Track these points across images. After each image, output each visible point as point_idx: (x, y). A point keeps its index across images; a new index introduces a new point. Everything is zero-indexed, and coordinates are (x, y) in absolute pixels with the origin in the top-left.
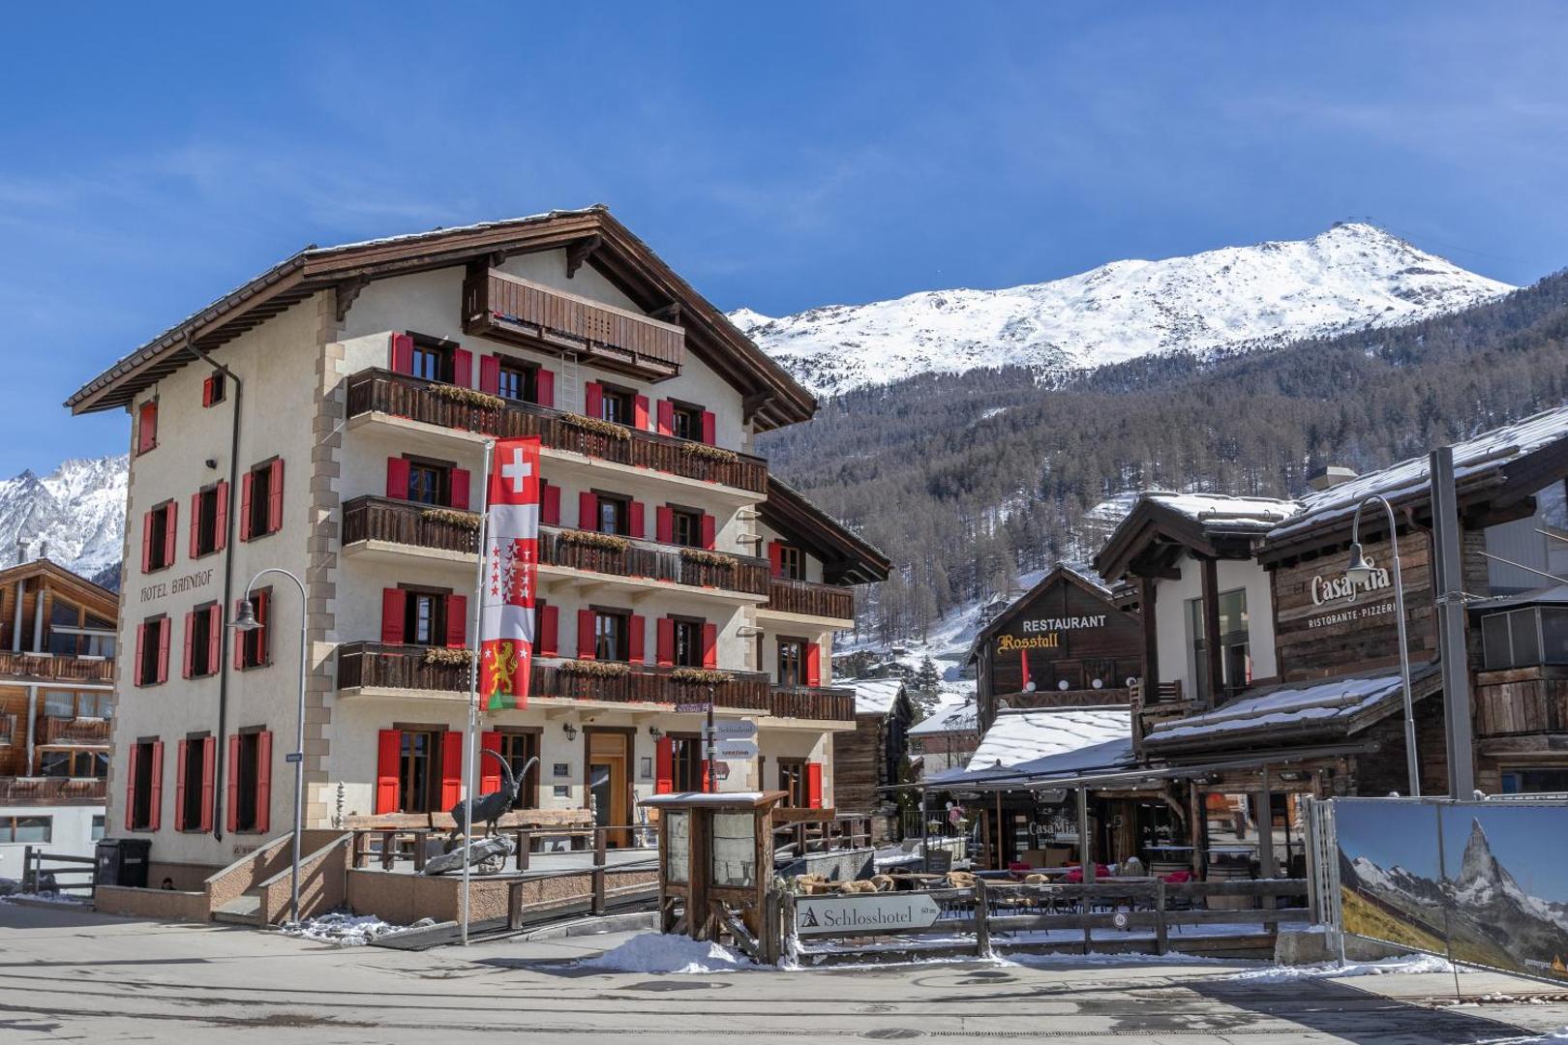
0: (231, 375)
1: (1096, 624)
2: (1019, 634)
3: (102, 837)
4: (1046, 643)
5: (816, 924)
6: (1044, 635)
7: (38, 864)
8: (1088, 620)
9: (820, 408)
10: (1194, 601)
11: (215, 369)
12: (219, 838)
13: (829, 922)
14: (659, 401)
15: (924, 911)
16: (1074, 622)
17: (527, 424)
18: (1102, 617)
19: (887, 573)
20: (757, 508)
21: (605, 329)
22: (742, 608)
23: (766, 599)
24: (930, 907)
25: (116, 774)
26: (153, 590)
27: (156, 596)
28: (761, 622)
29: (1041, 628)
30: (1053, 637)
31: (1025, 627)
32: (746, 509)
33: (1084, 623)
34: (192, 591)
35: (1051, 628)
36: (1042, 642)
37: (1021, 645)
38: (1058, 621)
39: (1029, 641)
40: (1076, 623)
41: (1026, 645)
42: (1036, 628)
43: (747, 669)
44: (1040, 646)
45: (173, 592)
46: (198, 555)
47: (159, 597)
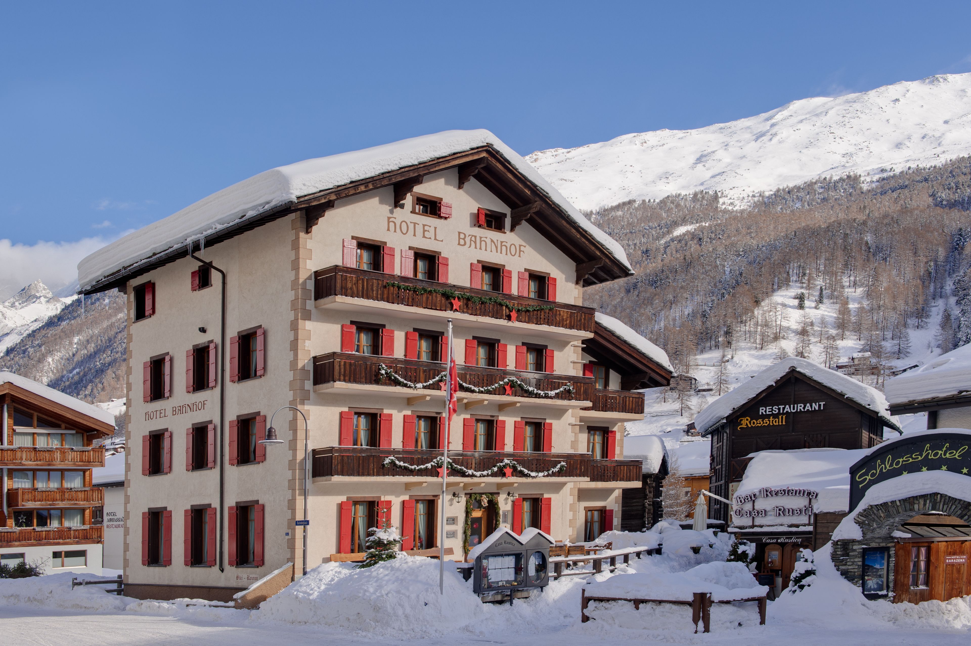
0: (216, 268)
1: (817, 408)
2: (755, 416)
4: (776, 422)
6: (775, 416)
8: (811, 406)
11: (201, 263)
12: (222, 569)
16: (800, 407)
18: (822, 403)
19: (669, 380)
20: (583, 342)
22: (570, 411)
23: (589, 404)
25: (131, 531)
26: (155, 413)
27: (158, 416)
28: (582, 419)
29: (774, 412)
30: (782, 418)
31: (761, 411)
32: (575, 343)
33: (808, 407)
34: (190, 413)
35: (781, 412)
36: (773, 421)
37: (757, 423)
38: (787, 406)
39: (763, 421)
40: (801, 408)
41: (760, 423)
42: (769, 412)
43: (572, 452)
44: (771, 424)
45: (173, 414)
46: (194, 391)
47: (160, 417)
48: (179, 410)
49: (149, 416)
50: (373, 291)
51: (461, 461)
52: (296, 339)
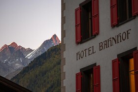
26: (84, 52)
27: (87, 54)
45: (100, 50)
46: (118, 24)
47: (89, 55)
48: (104, 45)
49: (79, 56)
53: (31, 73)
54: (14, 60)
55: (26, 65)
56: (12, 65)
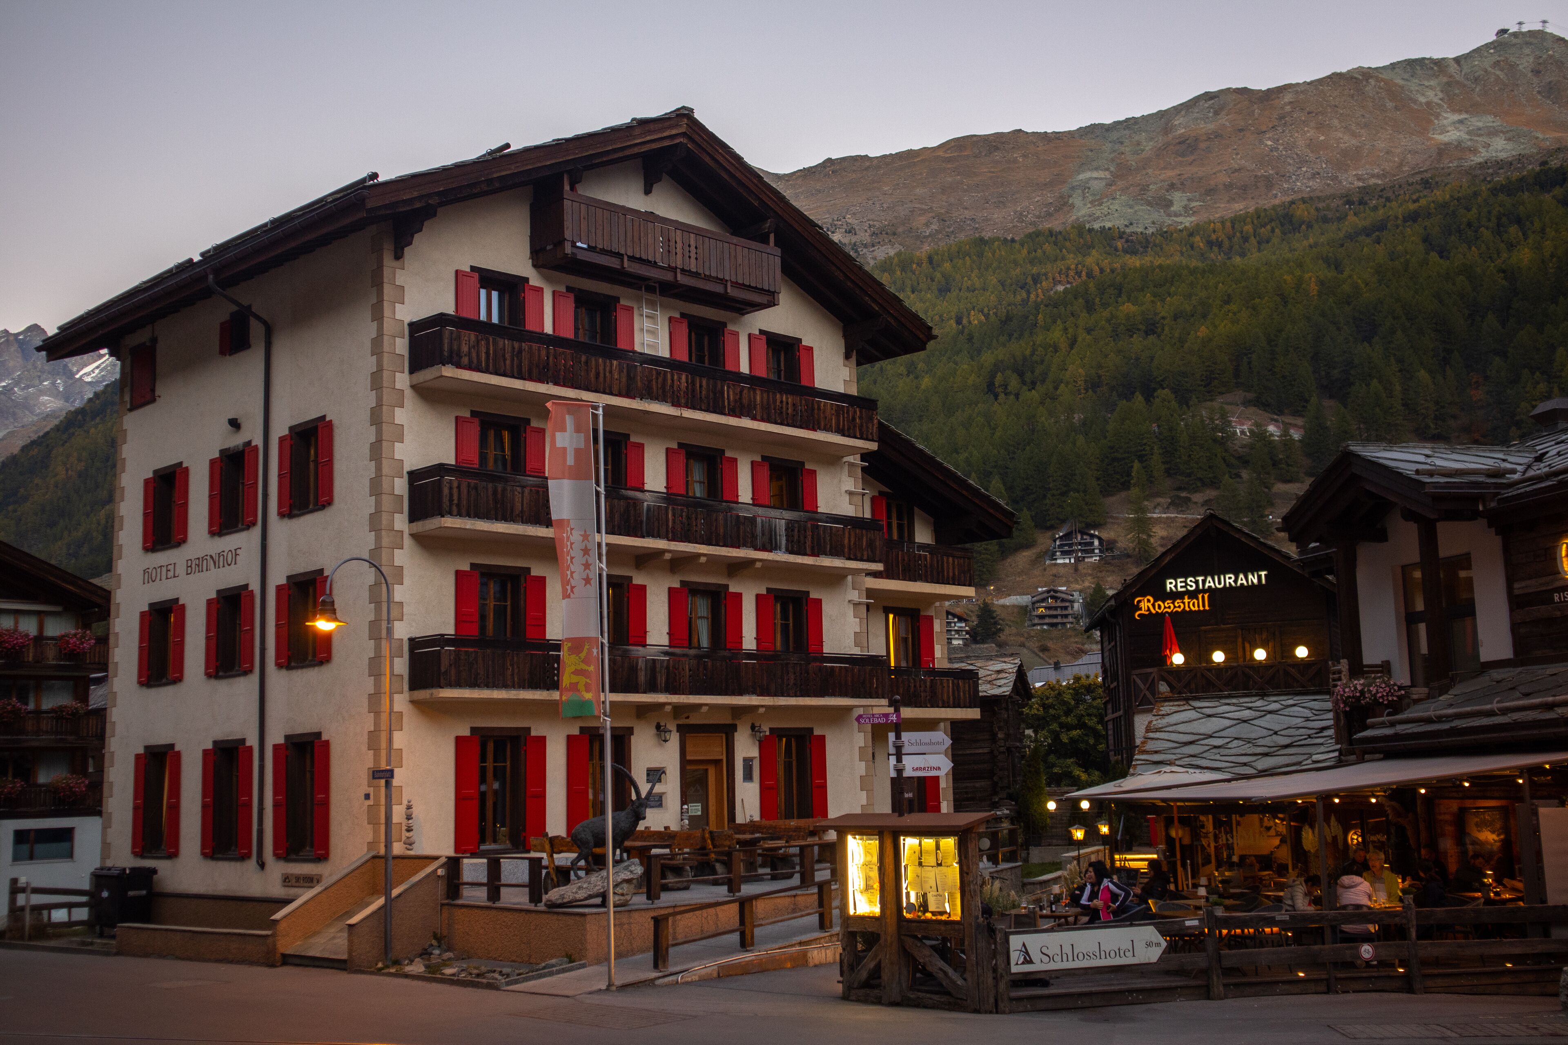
0: (258, 318)
1: (1255, 581)
2: (1162, 595)
3: (98, 865)
4: (1193, 605)
5: (1031, 962)
6: (1192, 595)
7: (28, 899)
8: (1246, 577)
9: (935, 337)
10: (1405, 569)
11: (235, 308)
12: (262, 865)
13: (1046, 959)
14: (750, 335)
15: (1149, 945)
16: (1229, 579)
17: (611, 372)
18: (1263, 573)
19: (1011, 528)
20: (863, 458)
21: (693, 255)
22: (851, 578)
23: (879, 567)
24: (1155, 940)
25: (116, 790)
26: (159, 570)
27: (164, 577)
28: (870, 593)
29: (1189, 588)
30: (1203, 597)
31: (1168, 586)
32: (851, 459)
33: (1242, 580)
34: (214, 571)
35: (1201, 587)
36: (1189, 603)
37: (1165, 607)
38: (1209, 579)
39: (1173, 603)
40: (1231, 581)
41: (1169, 607)
42: (1181, 587)
43: (857, 651)
44: (1187, 609)
45: (187, 574)
46: (221, 531)
47: (167, 578)
48: (196, 566)
49: (149, 576)
50: (505, 360)
51: (665, 664)
52: (379, 441)
53: (93, 430)
54: (37, 382)
55: (78, 404)
56: (26, 398)
